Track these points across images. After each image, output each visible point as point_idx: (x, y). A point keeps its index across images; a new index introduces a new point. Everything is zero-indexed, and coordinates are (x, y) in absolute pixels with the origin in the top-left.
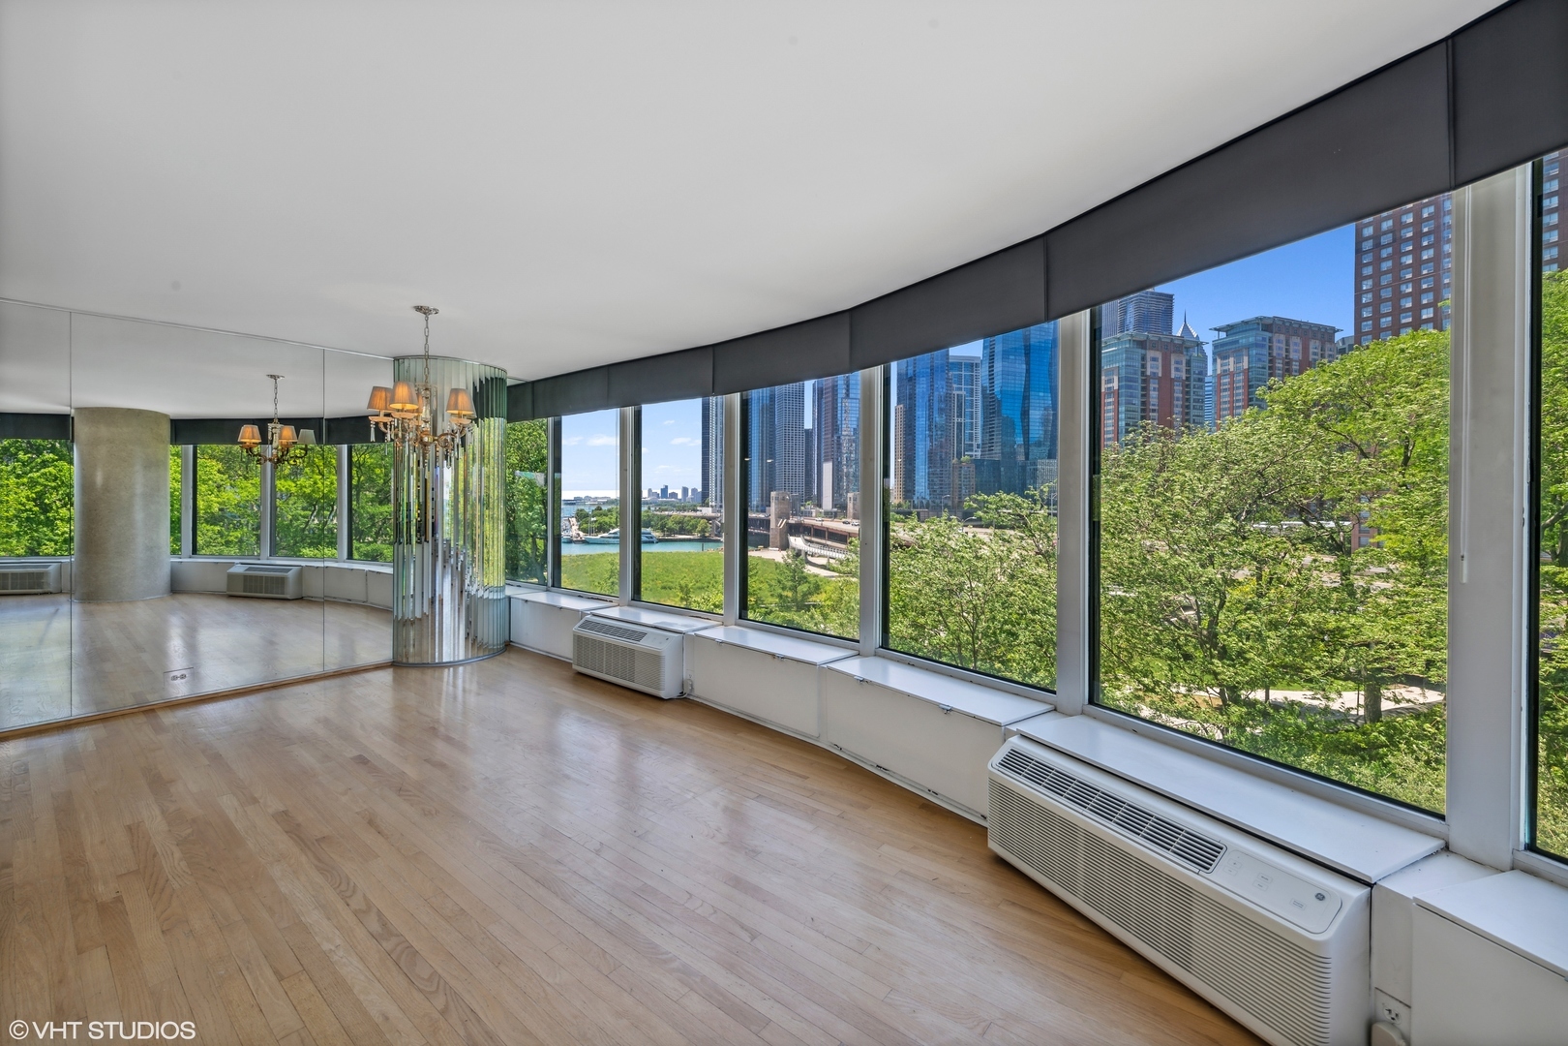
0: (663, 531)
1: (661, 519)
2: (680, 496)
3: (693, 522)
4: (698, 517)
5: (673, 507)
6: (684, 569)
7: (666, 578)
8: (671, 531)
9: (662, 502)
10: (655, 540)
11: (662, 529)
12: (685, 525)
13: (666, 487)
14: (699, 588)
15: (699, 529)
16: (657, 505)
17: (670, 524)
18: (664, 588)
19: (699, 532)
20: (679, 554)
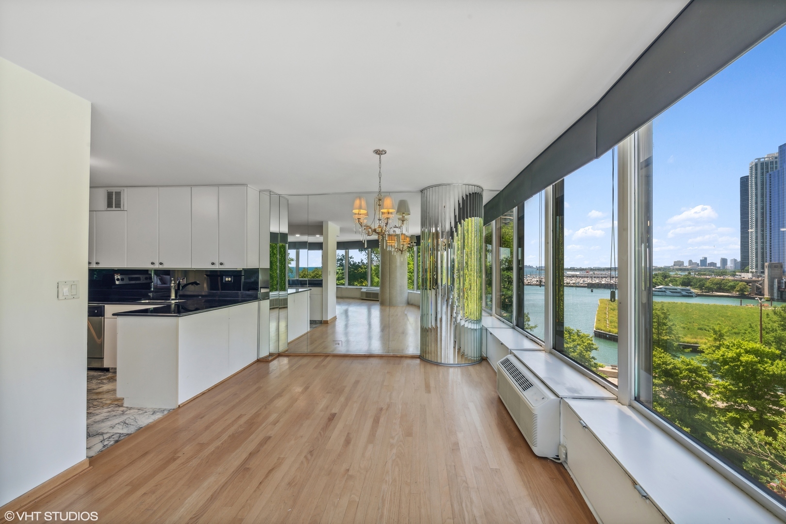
0: (701, 289)
1: (700, 281)
2: (719, 265)
3: (731, 284)
4: (737, 281)
5: (712, 272)
6: (720, 318)
7: (702, 323)
8: (710, 289)
9: (701, 269)
10: (693, 294)
11: (701, 287)
12: (723, 286)
13: (706, 259)
14: (735, 333)
15: (738, 288)
16: (696, 271)
17: (708, 284)
18: (701, 329)
19: (738, 291)
20: (715, 306)
